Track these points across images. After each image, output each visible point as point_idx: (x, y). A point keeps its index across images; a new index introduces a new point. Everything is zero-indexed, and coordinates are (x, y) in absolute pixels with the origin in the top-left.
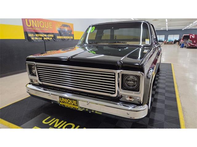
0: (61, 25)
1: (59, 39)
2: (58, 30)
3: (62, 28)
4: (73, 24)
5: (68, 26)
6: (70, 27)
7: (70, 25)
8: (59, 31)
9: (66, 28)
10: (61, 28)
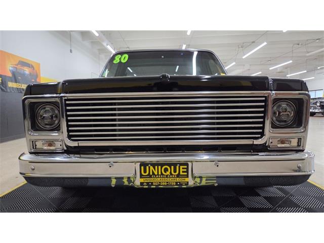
0: (17, 62)
1: (13, 88)
2: (10, 71)
3: (19, 67)
4: (39, 64)
5: (29, 64)
6: (34, 68)
7: (33, 65)
8: (13, 73)
9: (27, 70)
10: (16, 68)
